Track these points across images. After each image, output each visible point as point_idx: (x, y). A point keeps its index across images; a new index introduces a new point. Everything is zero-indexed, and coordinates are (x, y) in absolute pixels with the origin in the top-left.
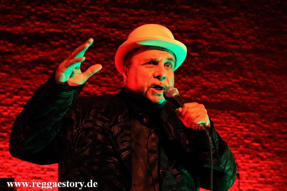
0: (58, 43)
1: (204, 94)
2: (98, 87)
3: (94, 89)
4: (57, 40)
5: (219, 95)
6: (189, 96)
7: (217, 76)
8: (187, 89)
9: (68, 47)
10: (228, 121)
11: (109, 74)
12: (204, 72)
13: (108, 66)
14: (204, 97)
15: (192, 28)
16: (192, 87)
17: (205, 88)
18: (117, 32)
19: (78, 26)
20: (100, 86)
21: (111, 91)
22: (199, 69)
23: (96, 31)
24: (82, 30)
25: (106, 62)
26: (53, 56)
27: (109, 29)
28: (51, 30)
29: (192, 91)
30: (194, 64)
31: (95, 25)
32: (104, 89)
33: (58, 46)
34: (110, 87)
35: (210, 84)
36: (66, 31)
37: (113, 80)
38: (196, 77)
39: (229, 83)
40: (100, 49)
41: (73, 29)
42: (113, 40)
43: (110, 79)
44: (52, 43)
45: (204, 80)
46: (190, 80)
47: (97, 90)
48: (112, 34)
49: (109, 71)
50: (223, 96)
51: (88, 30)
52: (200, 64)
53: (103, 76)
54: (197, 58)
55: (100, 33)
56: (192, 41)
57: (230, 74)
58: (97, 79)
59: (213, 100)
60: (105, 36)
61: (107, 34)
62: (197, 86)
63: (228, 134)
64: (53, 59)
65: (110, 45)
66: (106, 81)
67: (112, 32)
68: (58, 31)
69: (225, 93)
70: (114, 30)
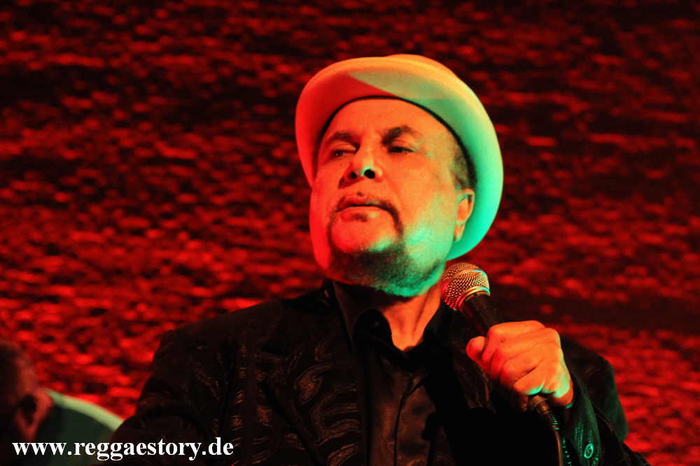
0: (85, 104)
1: (571, 275)
2: (217, 250)
3: (207, 258)
4: (84, 94)
5: (621, 280)
6: (521, 282)
7: (613, 215)
8: (517, 260)
9: (119, 115)
10: (650, 364)
11: (256, 206)
12: (574, 202)
13: (254, 180)
14: (571, 284)
15: (531, 55)
16: (533, 252)
17: (574, 254)
18: (284, 69)
19: (153, 47)
20: (228, 246)
21: (263, 262)
22: (554, 192)
23: (215, 64)
24: (167, 60)
25: (247, 168)
26: (71, 146)
27: (258, 59)
28: (67, 59)
29: (531, 264)
30: (538, 174)
31: (210, 42)
32: (241, 255)
33: (85, 113)
34: (259, 249)
35: (592, 241)
36: (115, 63)
37: (270, 227)
38: (547, 219)
39: (656, 239)
40: (228, 124)
41: (138, 57)
42: (270, 93)
43: (259, 224)
44: (69, 102)
45: (569, 229)
46: (524, 228)
47: (218, 259)
48: (266, 75)
49: (257, 197)
50: (635, 283)
51: (186, 60)
52: (560, 174)
53: (236, 215)
54: (547, 157)
55: (226, 71)
56: (531, 97)
57: (658, 209)
58: (218, 222)
59: (601, 295)
60: (244, 81)
61: (252, 74)
62: (549, 247)
63: (652, 409)
64: (70, 155)
65: (261, 109)
66: (247, 232)
67: (268, 67)
68: (86, 61)
69: (642, 271)
70: (274, 59)
